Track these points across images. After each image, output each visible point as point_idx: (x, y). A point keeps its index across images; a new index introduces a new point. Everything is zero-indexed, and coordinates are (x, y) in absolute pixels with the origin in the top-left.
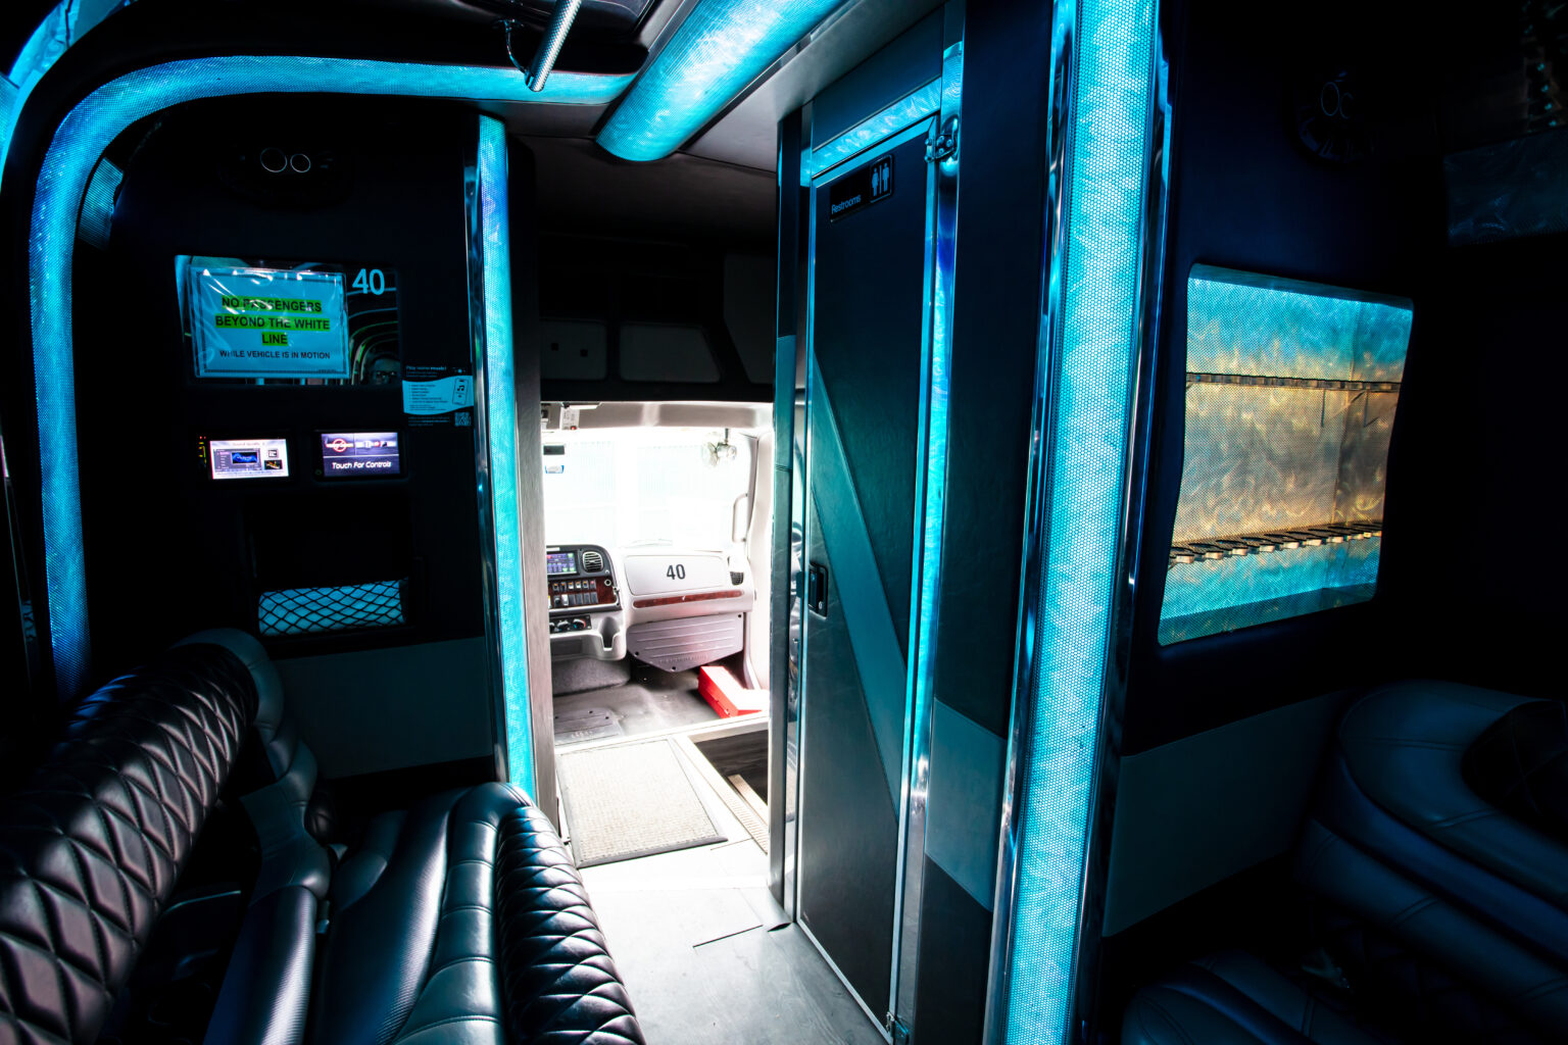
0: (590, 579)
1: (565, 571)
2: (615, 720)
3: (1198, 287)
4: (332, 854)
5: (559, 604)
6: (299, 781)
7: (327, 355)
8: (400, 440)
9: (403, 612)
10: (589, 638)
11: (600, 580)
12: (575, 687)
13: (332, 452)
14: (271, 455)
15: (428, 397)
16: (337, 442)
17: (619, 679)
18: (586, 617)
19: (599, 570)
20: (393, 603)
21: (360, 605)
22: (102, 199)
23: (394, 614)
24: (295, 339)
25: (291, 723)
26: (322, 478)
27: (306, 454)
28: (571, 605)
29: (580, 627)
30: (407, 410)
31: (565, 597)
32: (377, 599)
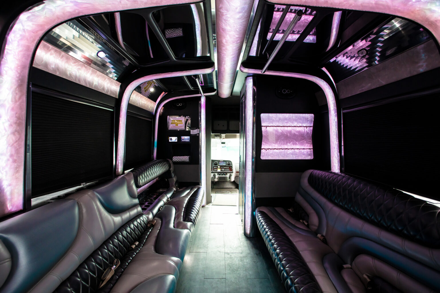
0: (228, 167)
1: (224, 165)
2: (230, 193)
3: (263, 115)
5: (222, 170)
6: (175, 179)
7: (182, 127)
8: (190, 137)
9: (189, 160)
10: (226, 177)
11: (230, 167)
12: (225, 187)
13: (182, 139)
14: (174, 139)
15: (194, 132)
16: (183, 137)
17: (233, 187)
18: (226, 173)
19: (230, 165)
20: (188, 159)
21: (184, 159)
22: (162, 111)
23: (188, 160)
24: (179, 124)
25: (174, 172)
26: (181, 142)
27: (179, 139)
28: (224, 171)
29: (225, 175)
30: (191, 133)
31: (223, 169)
32: (186, 158)
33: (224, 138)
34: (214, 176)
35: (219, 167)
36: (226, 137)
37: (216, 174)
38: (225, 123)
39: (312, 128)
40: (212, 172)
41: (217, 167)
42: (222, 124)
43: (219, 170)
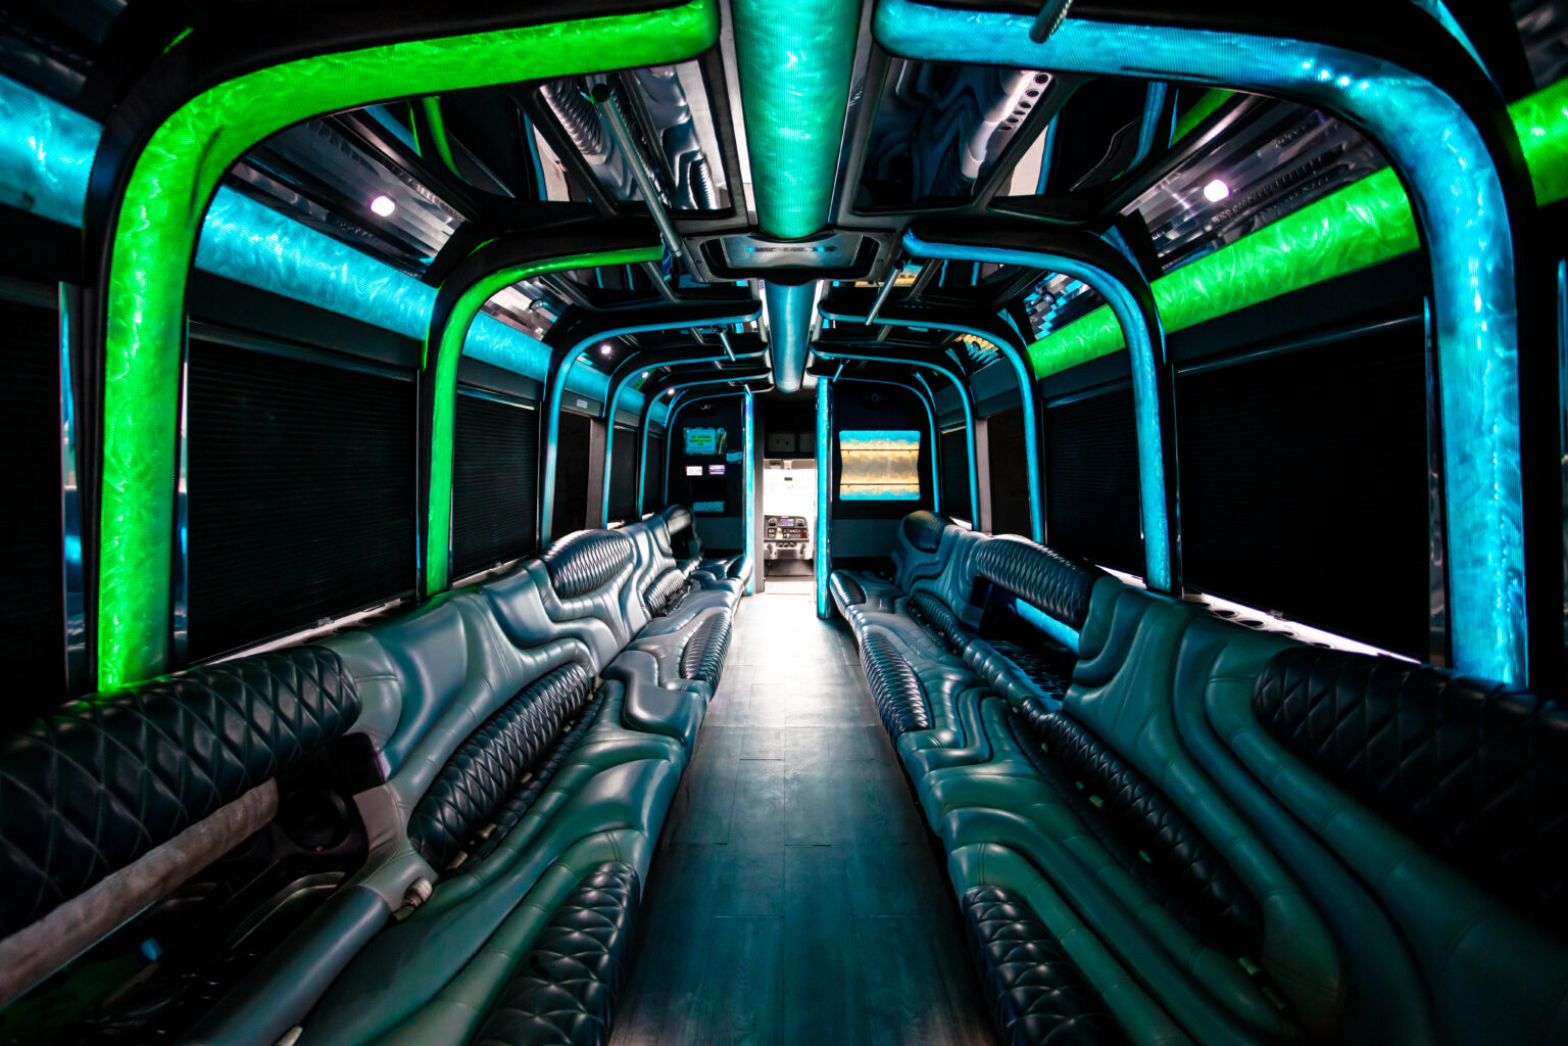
0: (798, 529)
1: (789, 525)
5: (786, 537)
6: (699, 543)
7: (711, 448)
8: (725, 467)
9: (724, 509)
10: (794, 551)
11: (802, 530)
12: (792, 571)
13: (711, 470)
14: (699, 470)
15: (732, 457)
16: (712, 467)
18: (795, 542)
19: (800, 526)
20: (722, 507)
21: (715, 507)
23: (722, 509)
24: (705, 444)
25: (699, 529)
26: (708, 476)
27: (706, 470)
28: (790, 538)
29: (792, 546)
30: (727, 460)
31: (788, 535)
32: (718, 506)
33: (790, 469)
34: (770, 547)
35: (779, 529)
36: (794, 466)
37: (774, 545)
38: (790, 437)
39: (917, 452)
40: (766, 541)
41: (775, 529)
42: (785, 439)
43: (779, 537)
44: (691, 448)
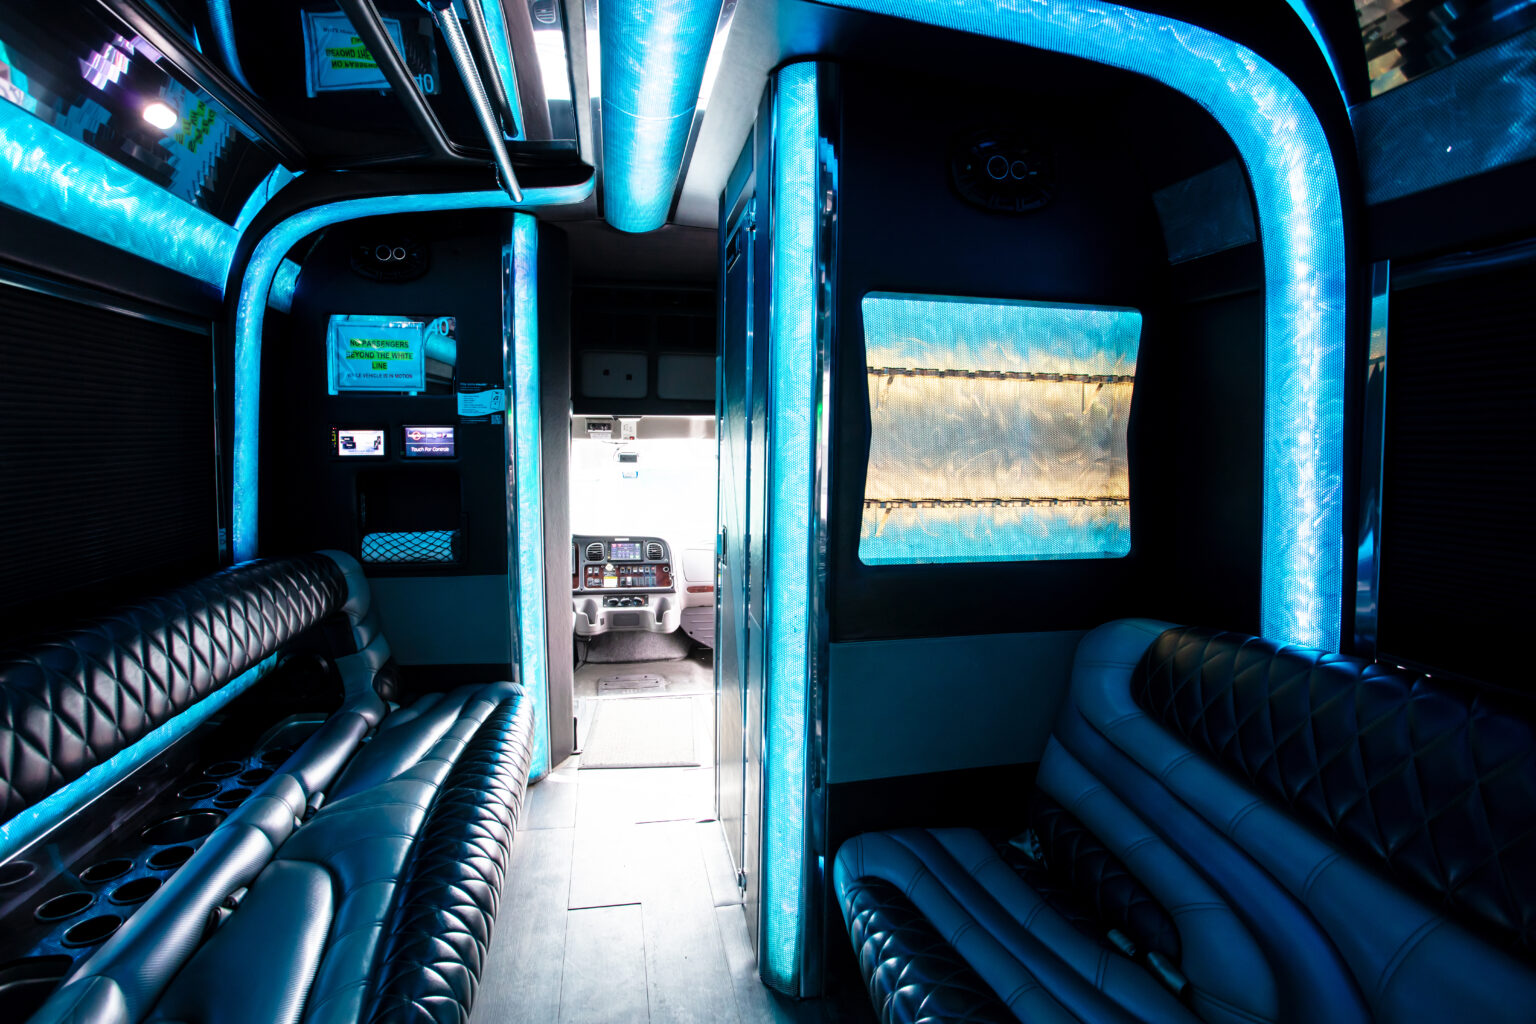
0: (652, 565)
1: (632, 557)
2: (663, 683)
4: (388, 708)
5: (624, 584)
6: (374, 659)
7: (410, 376)
8: (455, 433)
9: (453, 552)
10: (644, 613)
11: (660, 566)
12: (638, 656)
13: (411, 440)
14: (367, 442)
15: (474, 404)
16: (415, 433)
17: (677, 653)
18: (645, 595)
19: (659, 558)
20: (446, 545)
21: (424, 545)
22: (287, 283)
23: (446, 553)
24: (393, 366)
25: (373, 617)
26: (405, 457)
27: (395, 441)
28: (633, 586)
29: (639, 604)
30: (460, 413)
31: (629, 579)
32: (436, 544)
33: (632, 438)
34: (589, 608)
35: (610, 567)
36: (643, 432)
37: (598, 600)
38: (636, 363)
40: (576, 594)
41: (602, 568)
42: (625, 368)
43: (611, 583)
44: (342, 374)
